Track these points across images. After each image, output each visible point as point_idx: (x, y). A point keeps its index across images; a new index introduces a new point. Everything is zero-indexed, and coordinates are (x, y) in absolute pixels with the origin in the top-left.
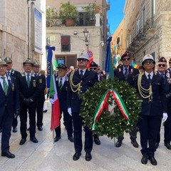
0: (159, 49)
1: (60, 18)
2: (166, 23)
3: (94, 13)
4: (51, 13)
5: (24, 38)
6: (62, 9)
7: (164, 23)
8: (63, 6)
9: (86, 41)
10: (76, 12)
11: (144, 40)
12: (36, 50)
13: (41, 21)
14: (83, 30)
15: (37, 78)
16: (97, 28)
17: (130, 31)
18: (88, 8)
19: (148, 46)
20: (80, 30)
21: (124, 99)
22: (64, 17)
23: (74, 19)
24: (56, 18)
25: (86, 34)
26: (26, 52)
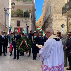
0: (52, 27)
1: (17, 14)
2: (54, 18)
3: (29, 13)
4: (13, 12)
5: (2, 23)
6: (18, 11)
7: (53, 18)
8: (18, 10)
9: (26, 23)
10: (23, 12)
11: (48, 23)
12: (7, 27)
13: (9, 17)
14: (25, 19)
15: (6, 37)
16: (30, 18)
17: (44, 19)
18: (27, 11)
19: (49, 25)
20: (24, 19)
21: (27, 42)
22: (18, 14)
23: (22, 15)
24: (15, 14)
25: (26, 20)
26: (3, 28)
